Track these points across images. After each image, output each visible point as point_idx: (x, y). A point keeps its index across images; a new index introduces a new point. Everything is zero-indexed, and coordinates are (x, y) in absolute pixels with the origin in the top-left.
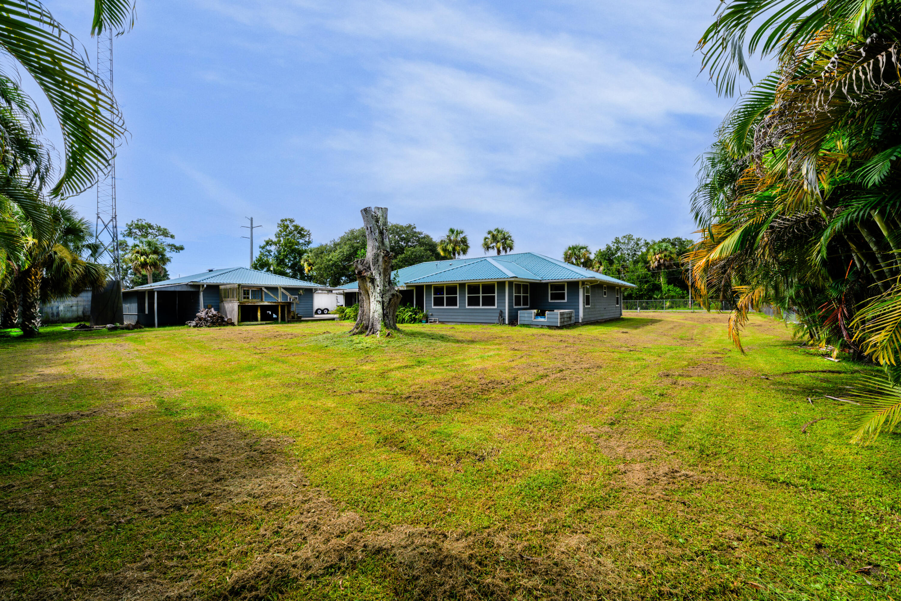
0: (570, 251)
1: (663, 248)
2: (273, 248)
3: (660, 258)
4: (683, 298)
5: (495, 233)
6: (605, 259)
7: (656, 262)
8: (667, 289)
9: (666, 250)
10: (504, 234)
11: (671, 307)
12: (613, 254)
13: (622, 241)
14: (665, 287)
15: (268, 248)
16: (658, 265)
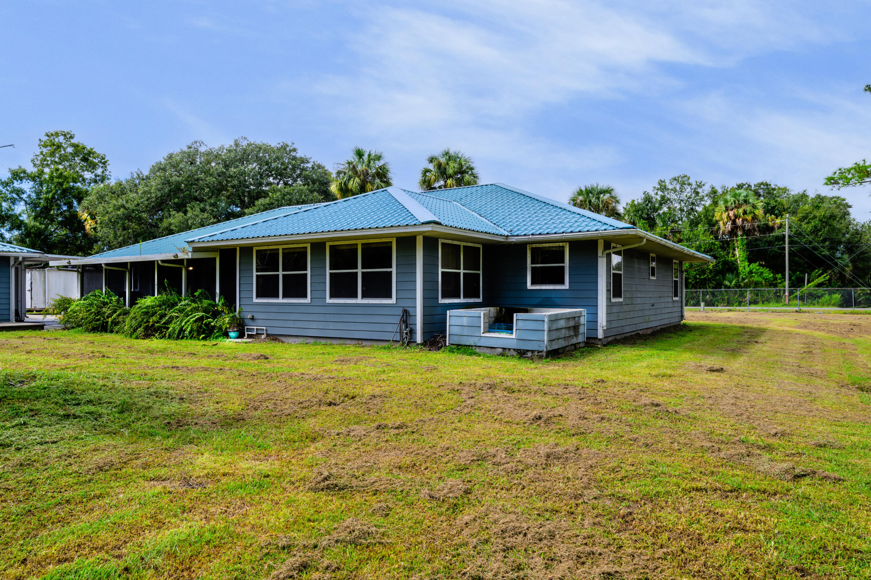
0: (581, 198)
1: (741, 198)
2: (27, 186)
3: (736, 216)
4: (775, 286)
5: (443, 160)
6: (641, 217)
7: (729, 223)
8: (748, 269)
9: (746, 202)
10: (460, 164)
11: (754, 302)
12: (655, 210)
13: (670, 187)
14: (744, 267)
15: (17, 184)
16: (732, 229)
